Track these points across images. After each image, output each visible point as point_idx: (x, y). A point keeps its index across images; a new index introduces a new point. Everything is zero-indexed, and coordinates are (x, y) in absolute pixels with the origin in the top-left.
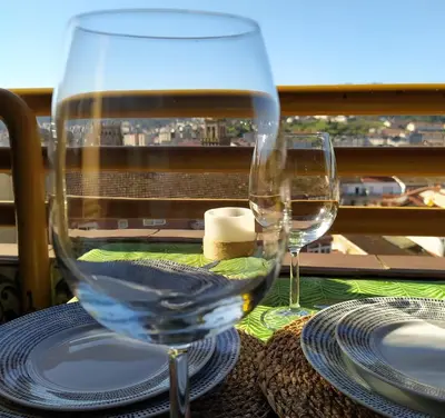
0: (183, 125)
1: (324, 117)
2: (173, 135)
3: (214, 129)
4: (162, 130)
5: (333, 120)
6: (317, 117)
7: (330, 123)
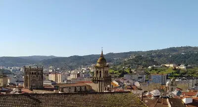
0: (85, 69)
1: (172, 66)
2: (78, 75)
3: (100, 72)
4: (73, 72)
5: (177, 68)
6: (167, 65)
7: (175, 69)
